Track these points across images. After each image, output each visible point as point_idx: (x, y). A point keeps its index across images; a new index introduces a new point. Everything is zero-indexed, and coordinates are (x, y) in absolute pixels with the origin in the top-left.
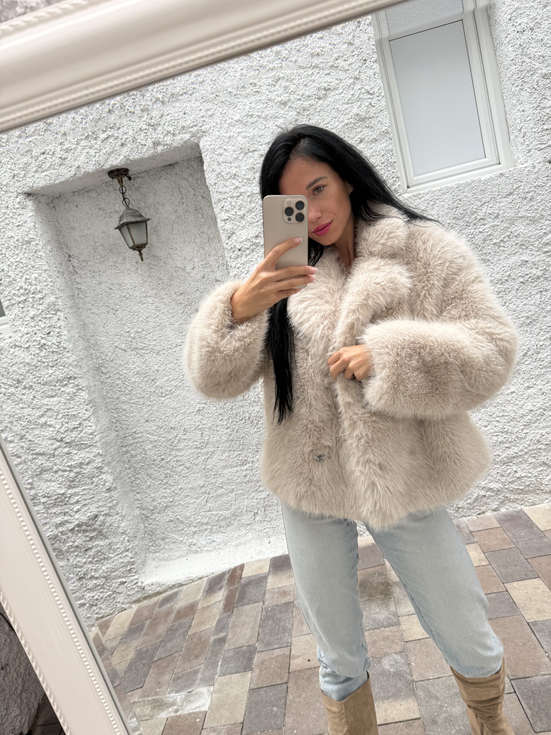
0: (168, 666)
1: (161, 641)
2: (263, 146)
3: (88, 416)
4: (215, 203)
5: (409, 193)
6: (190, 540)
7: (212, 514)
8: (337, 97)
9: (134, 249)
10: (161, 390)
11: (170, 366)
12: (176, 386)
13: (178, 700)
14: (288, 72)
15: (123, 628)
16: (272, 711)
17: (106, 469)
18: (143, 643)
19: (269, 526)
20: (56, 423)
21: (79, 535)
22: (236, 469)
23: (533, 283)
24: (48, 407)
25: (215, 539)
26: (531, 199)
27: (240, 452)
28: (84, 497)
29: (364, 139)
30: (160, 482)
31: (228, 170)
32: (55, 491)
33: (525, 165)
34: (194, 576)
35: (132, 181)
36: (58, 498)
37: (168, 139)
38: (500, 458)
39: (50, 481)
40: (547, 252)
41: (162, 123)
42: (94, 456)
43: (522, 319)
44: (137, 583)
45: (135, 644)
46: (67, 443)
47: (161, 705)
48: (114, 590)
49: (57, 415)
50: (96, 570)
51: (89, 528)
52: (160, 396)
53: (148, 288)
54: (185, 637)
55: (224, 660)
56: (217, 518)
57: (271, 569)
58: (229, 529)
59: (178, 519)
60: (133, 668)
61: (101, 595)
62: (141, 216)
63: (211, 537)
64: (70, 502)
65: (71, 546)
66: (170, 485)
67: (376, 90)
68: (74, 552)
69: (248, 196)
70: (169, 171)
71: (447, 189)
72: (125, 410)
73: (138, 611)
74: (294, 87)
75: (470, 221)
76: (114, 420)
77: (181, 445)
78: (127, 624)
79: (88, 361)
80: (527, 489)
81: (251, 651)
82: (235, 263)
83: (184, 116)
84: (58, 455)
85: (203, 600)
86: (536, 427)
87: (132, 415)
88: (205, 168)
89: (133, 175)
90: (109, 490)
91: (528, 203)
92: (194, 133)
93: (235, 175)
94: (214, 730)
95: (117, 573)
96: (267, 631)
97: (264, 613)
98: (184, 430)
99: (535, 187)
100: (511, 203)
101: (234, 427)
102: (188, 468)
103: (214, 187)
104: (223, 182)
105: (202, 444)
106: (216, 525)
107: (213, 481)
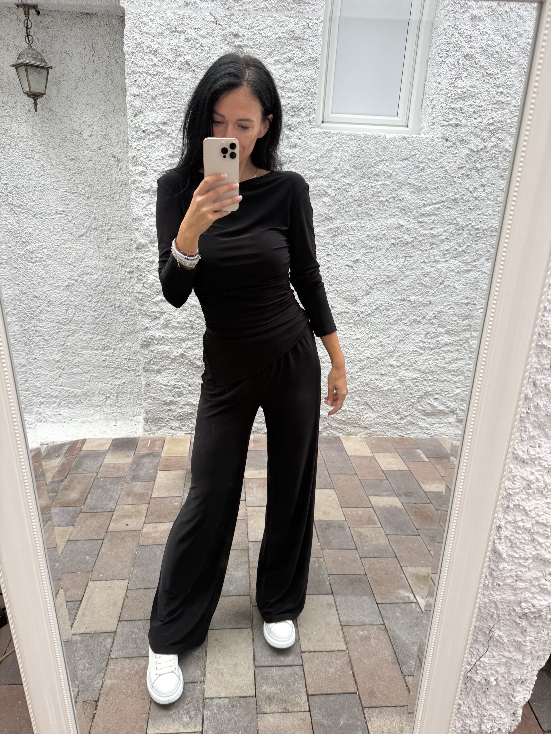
2: (191, 30)
4: (128, 73)
5: (321, 128)
7: (63, 389)
9: (29, 96)
10: (31, 255)
11: (45, 232)
12: (48, 255)
16: (85, 558)
19: (118, 411)
22: (96, 352)
23: (402, 247)
25: (62, 413)
26: (422, 169)
27: (103, 337)
29: (293, 59)
31: (150, 43)
33: (426, 136)
35: (40, 17)
40: (421, 222)
53: (36, 142)
56: (67, 394)
57: (111, 448)
58: (77, 406)
62: (44, 61)
63: (57, 410)
69: (165, 78)
70: (85, 21)
71: (355, 136)
75: (366, 173)
77: (43, 316)
80: (347, 421)
81: (76, 511)
82: (136, 144)
88: (125, 32)
89: (43, 10)
91: (419, 172)
93: (156, 51)
96: (95, 497)
97: (96, 482)
98: (49, 302)
99: (429, 159)
100: (405, 167)
101: (102, 311)
102: (46, 340)
103: (131, 56)
104: (141, 54)
105: (65, 320)
106: (65, 400)
107: (71, 358)
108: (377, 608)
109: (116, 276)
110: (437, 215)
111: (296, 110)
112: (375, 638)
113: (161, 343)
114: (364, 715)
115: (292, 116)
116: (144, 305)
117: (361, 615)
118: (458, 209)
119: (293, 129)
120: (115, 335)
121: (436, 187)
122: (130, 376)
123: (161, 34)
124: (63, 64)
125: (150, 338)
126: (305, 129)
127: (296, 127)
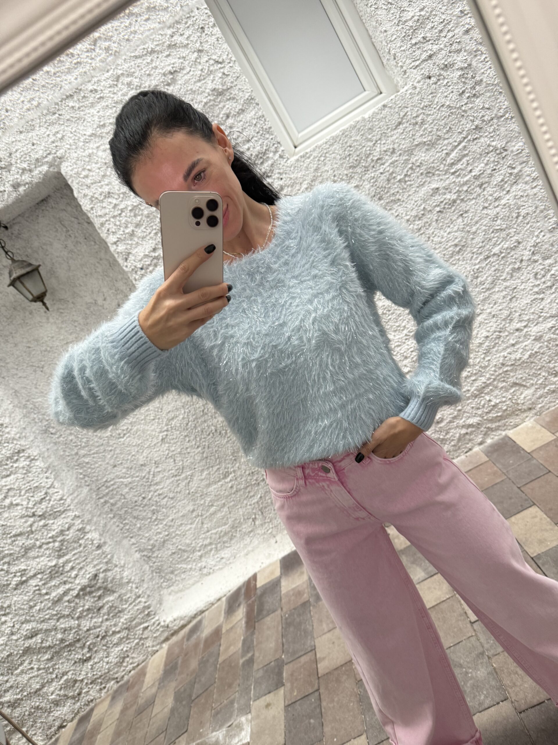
0: (206, 702)
1: (196, 677)
3: (50, 483)
4: (99, 228)
5: (297, 154)
6: (199, 565)
7: (212, 534)
8: (186, 77)
9: (35, 301)
10: (117, 432)
12: (131, 423)
13: (221, 738)
14: (126, 66)
15: (158, 672)
16: (310, 724)
17: (88, 528)
18: (180, 683)
19: (271, 526)
20: (22, 500)
21: (87, 598)
22: (220, 483)
23: (451, 208)
24: (8, 487)
25: (223, 556)
26: (422, 123)
27: (218, 467)
28: (77, 561)
29: (230, 113)
30: (149, 520)
31: (100, 190)
32: (46, 565)
34: (212, 599)
35: (9, 230)
36: (52, 570)
37: (26, 178)
38: (470, 392)
39: (38, 557)
40: (455, 172)
41: (13, 161)
42: (73, 520)
43: (451, 249)
44: (159, 624)
45: (172, 686)
46: (40, 516)
48: (140, 636)
49: (20, 492)
50: (115, 625)
51: (93, 589)
52: (119, 438)
53: (65, 334)
54: (216, 667)
55: (256, 682)
56: (218, 536)
57: (282, 572)
58: (233, 542)
59: (180, 549)
60: (175, 712)
61: (129, 646)
62: (30, 265)
63: (218, 555)
64: (66, 570)
65: (83, 610)
66: (160, 520)
67: (225, 57)
68: (87, 615)
69: (131, 210)
70: (44, 208)
71: (333, 139)
72: (88, 463)
73: (169, 650)
74: (137, 80)
75: (367, 164)
76: (81, 476)
77: (158, 479)
78: (162, 667)
79: (32, 428)
80: (505, 414)
81: (280, 665)
83: (33, 147)
84: (36, 531)
85: (226, 621)
86: (496, 351)
87: (97, 465)
88: (76, 195)
89: (8, 223)
90: (99, 547)
91: (420, 127)
92: (51, 162)
93: (109, 193)
95: (137, 620)
96: (290, 640)
97: (284, 621)
98: (155, 463)
99: (422, 109)
100: (403, 133)
101: (203, 444)
102: (172, 498)
103: (92, 212)
104: (99, 204)
105: (178, 471)
106: (219, 542)
107: (202, 502)
109: (197, 406)
110: (467, 154)
111: (263, 155)
115: (262, 163)
118: (486, 134)
119: (269, 175)
120: (227, 458)
121: (448, 129)
122: (263, 488)
123: (104, 176)
124: (48, 255)
126: (281, 166)
127: (272, 171)
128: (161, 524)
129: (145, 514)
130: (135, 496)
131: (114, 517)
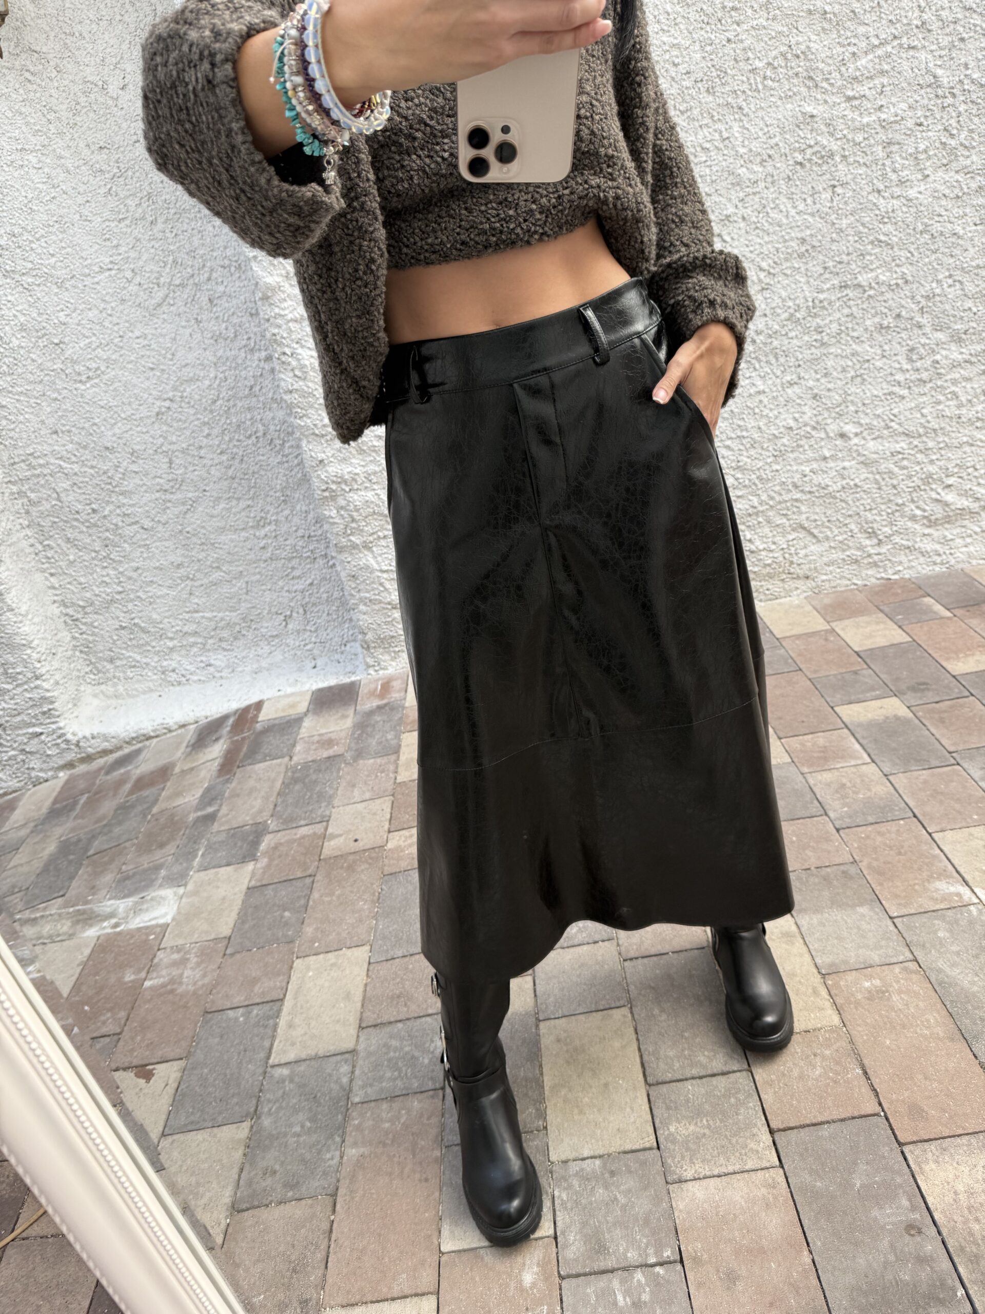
0: (112, 860)
1: (105, 826)
6: (165, 663)
7: (203, 617)
13: (121, 910)
15: (40, 809)
16: (282, 917)
18: (73, 830)
19: (313, 639)
22: (245, 534)
23: (820, 165)
25: (212, 661)
34: (171, 722)
43: (793, 244)
44: (62, 735)
45: (59, 832)
47: (90, 919)
48: (21, 747)
54: (145, 816)
55: (209, 848)
56: (213, 624)
57: (311, 707)
58: (237, 643)
59: (136, 625)
60: (51, 868)
63: (202, 658)
66: (114, 561)
73: (67, 782)
77: (130, 485)
78: (48, 803)
81: (258, 832)
85: (186, 757)
86: (795, 460)
94: (178, 949)
95: (23, 717)
96: (290, 801)
97: (289, 774)
101: (235, 450)
102: (146, 529)
105: (171, 484)
106: (212, 637)
107: (201, 556)
108: (892, 928)
109: (244, 373)
110: (887, 72)
112: (900, 992)
113: (356, 487)
114: (905, 1159)
116: (304, 415)
117: (860, 947)
118: (934, 47)
120: (271, 493)
125: (333, 482)
128: (115, 569)
129: (88, 541)
130: (80, 502)
131: (28, 526)
